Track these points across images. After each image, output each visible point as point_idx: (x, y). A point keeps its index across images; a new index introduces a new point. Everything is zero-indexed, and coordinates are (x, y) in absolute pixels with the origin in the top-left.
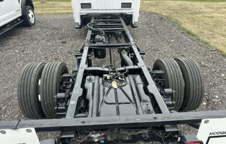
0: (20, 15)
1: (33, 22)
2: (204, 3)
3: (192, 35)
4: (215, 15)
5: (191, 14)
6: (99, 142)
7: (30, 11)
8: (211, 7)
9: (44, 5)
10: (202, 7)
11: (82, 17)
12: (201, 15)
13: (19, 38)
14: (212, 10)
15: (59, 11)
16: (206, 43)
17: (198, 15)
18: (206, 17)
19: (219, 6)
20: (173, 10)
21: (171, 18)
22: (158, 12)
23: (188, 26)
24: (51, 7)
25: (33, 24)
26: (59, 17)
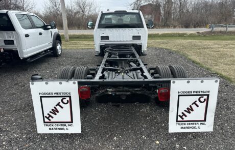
0: (51, 46)
1: (60, 53)
2: (213, 41)
3: (197, 64)
4: (222, 50)
5: (199, 49)
6: (111, 95)
7: (59, 44)
8: (219, 44)
9: (68, 43)
10: (211, 44)
11: (101, 47)
12: (208, 50)
13: (49, 64)
14: (219, 46)
15: (81, 48)
16: (208, 69)
17: (206, 50)
18: (213, 51)
19: (227, 43)
20: (183, 46)
21: (179, 52)
22: (168, 48)
23: (194, 57)
24: (73, 44)
25: (60, 55)
26: (81, 51)
